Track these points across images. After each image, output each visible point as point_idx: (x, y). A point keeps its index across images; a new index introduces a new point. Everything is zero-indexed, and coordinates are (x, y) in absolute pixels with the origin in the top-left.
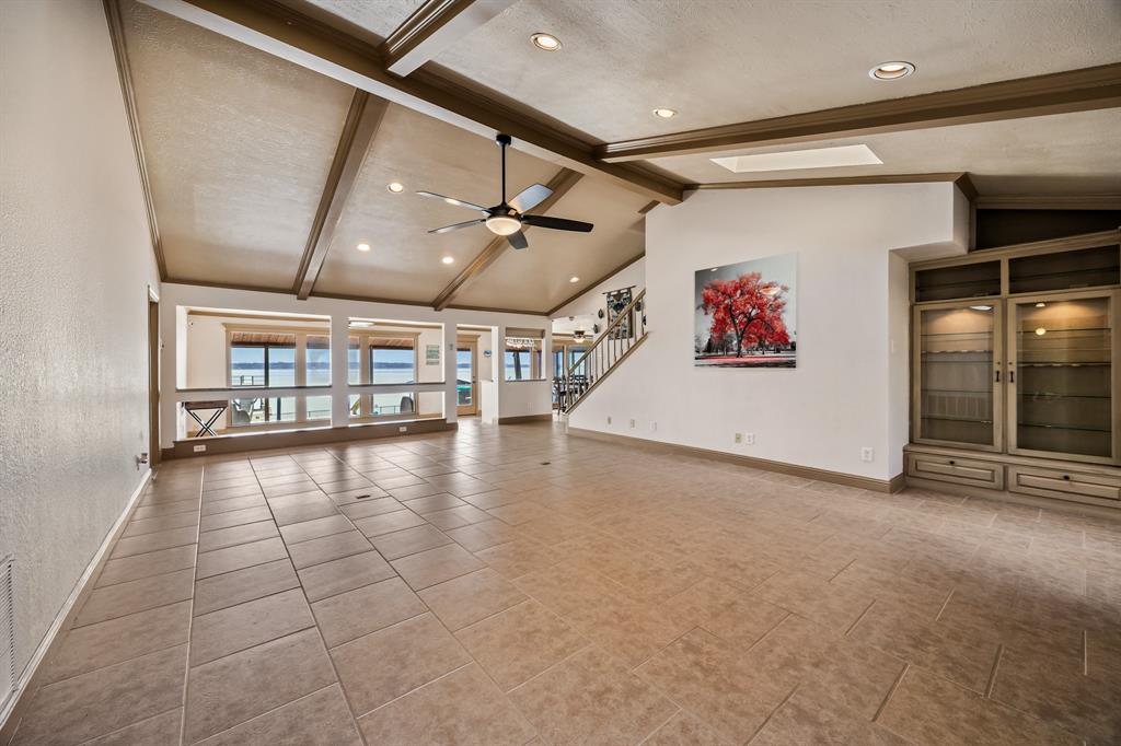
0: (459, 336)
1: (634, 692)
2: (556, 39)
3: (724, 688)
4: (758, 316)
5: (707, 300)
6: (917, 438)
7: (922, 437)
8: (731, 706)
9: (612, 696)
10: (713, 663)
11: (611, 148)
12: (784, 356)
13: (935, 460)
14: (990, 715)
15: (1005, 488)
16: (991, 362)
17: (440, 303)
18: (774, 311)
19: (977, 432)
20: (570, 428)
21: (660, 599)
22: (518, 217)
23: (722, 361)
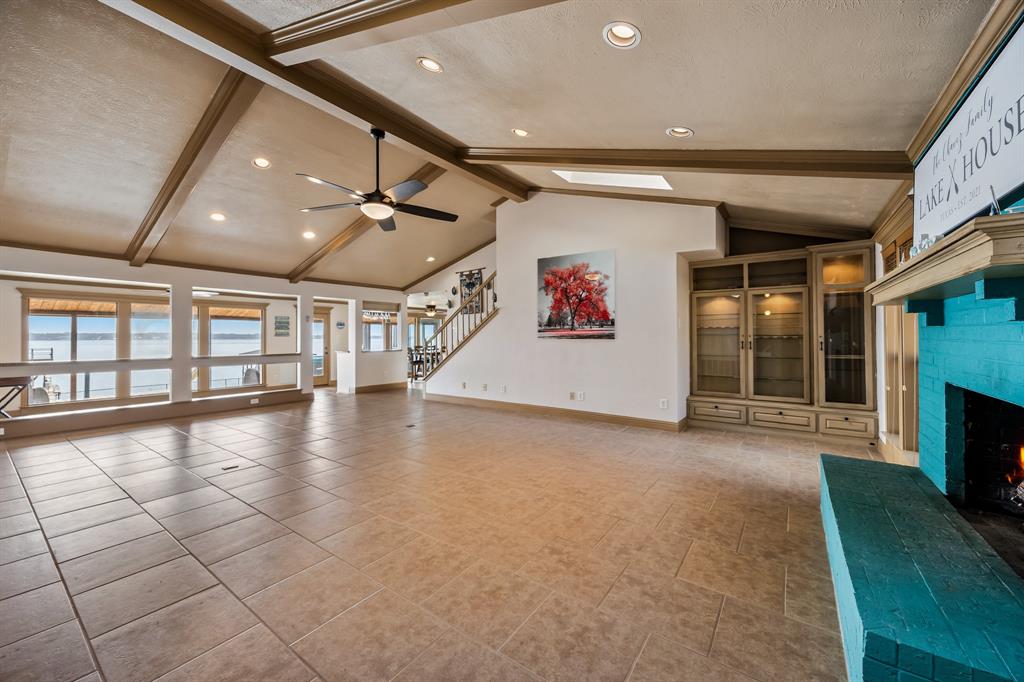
0: (316, 308)
1: (517, 587)
2: (437, 63)
3: (581, 572)
4: (587, 297)
5: (548, 283)
6: (696, 391)
7: (699, 389)
8: (587, 584)
9: (501, 592)
10: (571, 559)
11: (472, 152)
12: (606, 330)
13: (705, 406)
14: (739, 561)
15: (747, 423)
16: (738, 335)
17: (297, 275)
18: (598, 294)
19: (731, 385)
20: (427, 394)
21: (527, 522)
22: (391, 204)
23: (559, 333)
